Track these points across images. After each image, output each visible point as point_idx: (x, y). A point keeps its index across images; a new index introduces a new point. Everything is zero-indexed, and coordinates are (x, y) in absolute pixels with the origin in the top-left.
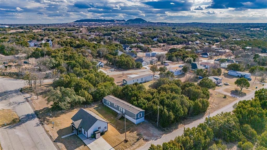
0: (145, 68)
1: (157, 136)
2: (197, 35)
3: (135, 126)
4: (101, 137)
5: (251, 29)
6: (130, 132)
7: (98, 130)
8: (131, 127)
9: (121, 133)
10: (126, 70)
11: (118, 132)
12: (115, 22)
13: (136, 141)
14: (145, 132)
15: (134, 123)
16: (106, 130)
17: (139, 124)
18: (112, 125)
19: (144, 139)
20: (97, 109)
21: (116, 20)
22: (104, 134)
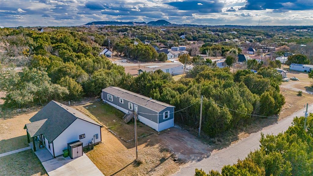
0: (172, 62)
1: (202, 154)
2: (234, 34)
3: (157, 135)
4: (84, 154)
5: (297, 31)
6: (147, 146)
7: (79, 141)
8: (149, 137)
9: (128, 148)
10: (144, 62)
11: (123, 145)
12: (134, 24)
13: (158, 162)
14: (177, 145)
15: (155, 130)
16: (97, 141)
17: (164, 132)
18: (112, 133)
19: (176, 159)
20: (89, 108)
21: (134, 22)
22: (92, 149)
